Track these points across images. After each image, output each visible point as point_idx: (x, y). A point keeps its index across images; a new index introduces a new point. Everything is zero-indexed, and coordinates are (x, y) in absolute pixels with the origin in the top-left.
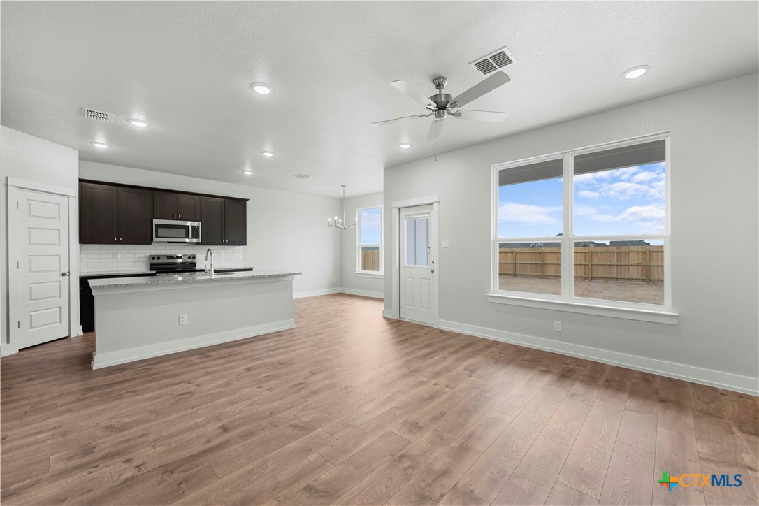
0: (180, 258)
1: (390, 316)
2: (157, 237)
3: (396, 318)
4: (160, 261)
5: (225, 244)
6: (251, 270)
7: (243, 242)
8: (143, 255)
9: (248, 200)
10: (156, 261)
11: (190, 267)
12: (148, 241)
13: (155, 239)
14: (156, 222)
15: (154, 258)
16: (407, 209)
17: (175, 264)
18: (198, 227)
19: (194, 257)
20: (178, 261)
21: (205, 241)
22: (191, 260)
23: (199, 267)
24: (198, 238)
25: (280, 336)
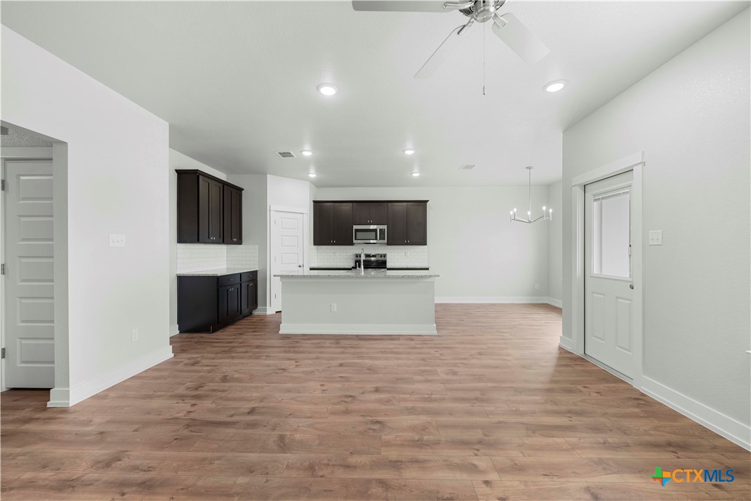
0: (374, 256)
1: (569, 348)
2: (356, 239)
3: (579, 353)
5: (407, 244)
6: (428, 269)
7: (423, 242)
8: (351, 254)
9: (428, 201)
10: (359, 259)
11: (381, 264)
12: (350, 243)
13: (354, 241)
14: (355, 227)
15: (357, 256)
16: (596, 184)
17: (370, 261)
18: (385, 230)
19: (385, 256)
20: (373, 259)
21: (391, 243)
22: (383, 259)
23: (389, 265)
24: (384, 239)
25: (412, 340)
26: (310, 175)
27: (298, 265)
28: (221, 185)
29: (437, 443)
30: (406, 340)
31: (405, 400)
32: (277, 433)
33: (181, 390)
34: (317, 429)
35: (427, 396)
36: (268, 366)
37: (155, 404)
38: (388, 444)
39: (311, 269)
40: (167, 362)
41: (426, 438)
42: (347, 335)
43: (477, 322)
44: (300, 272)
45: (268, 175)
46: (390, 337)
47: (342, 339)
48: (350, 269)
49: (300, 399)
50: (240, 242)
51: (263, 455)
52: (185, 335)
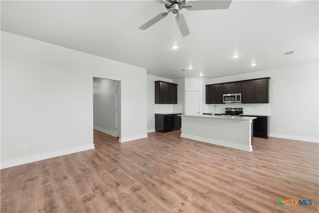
4: (229, 110)
5: (254, 103)
7: (266, 101)
8: (224, 108)
9: (270, 78)
10: (227, 110)
13: (224, 102)
14: (224, 95)
15: (226, 109)
18: (240, 96)
19: (242, 109)
20: (233, 110)
21: (243, 102)
22: (241, 110)
23: (244, 114)
24: (240, 100)
25: (231, 150)
26: (200, 75)
27: (197, 112)
28: (168, 84)
29: (184, 185)
30: (228, 150)
31: (193, 169)
32: (146, 162)
33: (140, 146)
34: (156, 165)
35: (204, 171)
36: (165, 145)
37: (133, 147)
38: (168, 178)
39: (204, 114)
40: (145, 138)
41: (183, 182)
42: (204, 142)
43: (294, 152)
44: (198, 115)
45: (185, 78)
46: (221, 147)
47: (199, 143)
48: (220, 115)
49: (161, 156)
50: (176, 103)
51: (138, 165)
52: (156, 132)
